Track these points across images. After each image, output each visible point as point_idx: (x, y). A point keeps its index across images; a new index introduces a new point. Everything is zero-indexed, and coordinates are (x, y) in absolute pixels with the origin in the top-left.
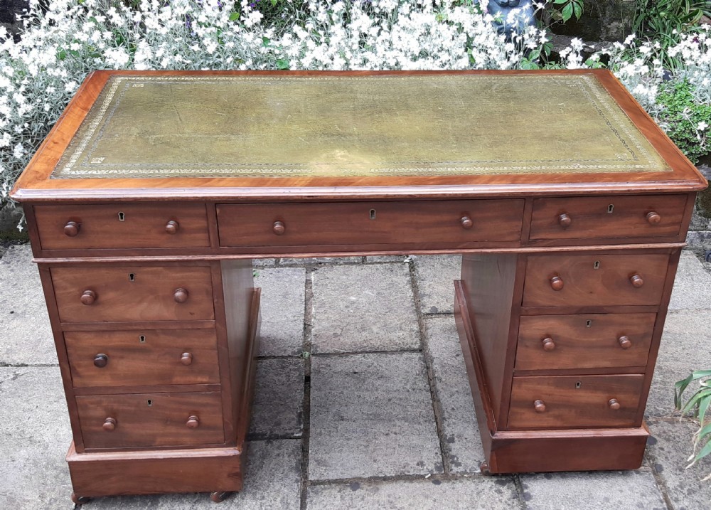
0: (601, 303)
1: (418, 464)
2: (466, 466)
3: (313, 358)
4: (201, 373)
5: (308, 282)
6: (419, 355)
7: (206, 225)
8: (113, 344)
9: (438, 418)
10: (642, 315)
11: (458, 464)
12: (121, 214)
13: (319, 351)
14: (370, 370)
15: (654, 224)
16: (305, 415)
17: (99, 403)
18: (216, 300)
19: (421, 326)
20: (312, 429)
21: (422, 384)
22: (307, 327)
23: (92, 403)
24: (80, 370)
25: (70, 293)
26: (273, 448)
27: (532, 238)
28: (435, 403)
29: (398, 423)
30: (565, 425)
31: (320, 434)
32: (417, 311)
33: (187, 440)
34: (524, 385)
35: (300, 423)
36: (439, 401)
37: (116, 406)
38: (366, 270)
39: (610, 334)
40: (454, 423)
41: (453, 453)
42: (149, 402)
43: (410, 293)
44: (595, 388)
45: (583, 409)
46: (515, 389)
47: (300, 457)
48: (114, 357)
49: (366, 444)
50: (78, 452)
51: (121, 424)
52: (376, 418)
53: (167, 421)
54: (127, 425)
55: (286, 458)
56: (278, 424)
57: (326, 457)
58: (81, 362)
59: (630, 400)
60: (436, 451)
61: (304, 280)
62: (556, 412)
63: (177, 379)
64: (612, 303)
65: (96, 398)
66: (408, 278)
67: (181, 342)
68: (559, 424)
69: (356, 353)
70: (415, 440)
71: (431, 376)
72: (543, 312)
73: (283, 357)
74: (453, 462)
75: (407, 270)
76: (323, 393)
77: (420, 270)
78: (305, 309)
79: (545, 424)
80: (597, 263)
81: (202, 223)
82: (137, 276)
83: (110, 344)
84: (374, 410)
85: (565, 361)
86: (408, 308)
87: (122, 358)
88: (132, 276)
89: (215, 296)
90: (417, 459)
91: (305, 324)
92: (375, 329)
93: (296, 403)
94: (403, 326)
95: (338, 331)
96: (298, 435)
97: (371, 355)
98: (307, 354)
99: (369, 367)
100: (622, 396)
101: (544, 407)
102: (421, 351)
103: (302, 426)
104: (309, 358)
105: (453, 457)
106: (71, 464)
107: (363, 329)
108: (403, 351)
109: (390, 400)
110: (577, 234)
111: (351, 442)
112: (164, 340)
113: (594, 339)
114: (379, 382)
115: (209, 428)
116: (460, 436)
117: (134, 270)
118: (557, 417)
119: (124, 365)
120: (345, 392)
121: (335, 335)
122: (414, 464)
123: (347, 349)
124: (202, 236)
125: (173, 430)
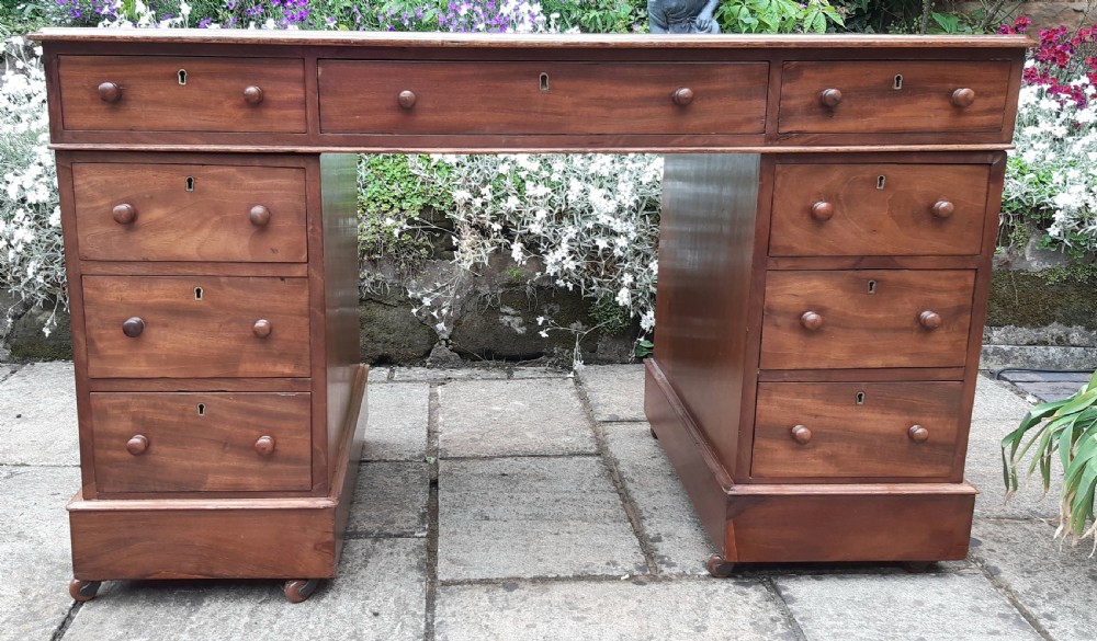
0: (889, 250)
1: (608, 564)
2: (684, 566)
3: (441, 463)
4: (283, 356)
5: (432, 396)
6: (597, 458)
7: (303, 96)
8: (155, 300)
9: (634, 517)
10: (952, 273)
11: (671, 565)
12: (182, 74)
13: (450, 455)
14: (525, 472)
15: (959, 107)
16: (432, 514)
17: (124, 407)
18: (310, 228)
19: (596, 432)
20: (442, 529)
21: (606, 485)
22: (431, 433)
23: (114, 407)
24: (100, 345)
25: (98, 208)
26: (384, 547)
27: (782, 130)
28: (626, 505)
29: (571, 523)
30: (843, 474)
31: (455, 533)
32: (590, 418)
33: (254, 482)
34: (775, 397)
35: (424, 523)
36: (633, 500)
37: (150, 414)
38: (513, 384)
39: (905, 306)
40: (658, 522)
41: (661, 553)
42: (201, 407)
43: (578, 404)
44: (887, 405)
45: (871, 444)
46: (761, 405)
47: (424, 556)
48: (153, 324)
49: (525, 543)
50: (86, 498)
51: (155, 448)
52: (538, 517)
53: (227, 444)
54: (164, 449)
55: (403, 557)
56: (391, 522)
57: (465, 556)
58: (103, 332)
59: (945, 428)
60: (635, 550)
61: (428, 393)
62: (826, 449)
63: (247, 368)
64: (906, 250)
65: (123, 398)
66: (573, 391)
67: (255, 300)
68: (831, 471)
69: (504, 457)
70: (601, 540)
71: (617, 479)
72: (800, 263)
73: (397, 461)
74: (662, 563)
75: (571, 383)
76: (457, 494)
77: (590, 385)
78: (429, 418)
79: (811, 472)
80: (882, 178)
81: (295, 92)
82: (199, 183)
83: (150, 301)
84: (536, 511)
85: (835, 352)
86: (576, 417)
87: (166, 326)
88: (190, 181)
89: (310, 220)
90: (607, 558)
91: (429, 432)
92: (530, 435)
93: (417, 504)
94: (571, 432)
95: (478, 437)
96: (420, 535)
97: (526, 458)
98: (432, 460)
99: (524, 469)
100: (929, 420)
101: (809, 433)
102: (598, 455)
103: (427, 526)
104: (436, 463)
105: (663, 557)
106: (74, 514)
107: (512, 434)
108: (574, 455)
109: (557, 501)
110: (850, 125)
111: (501, 542)
112: (231, 295)
113: (881, 316)
114: (541, 484)
115: (288, 460)
116: (669, 535)
117: (193, 171)
118: (831, 458)
119: (170, 340)
120: (490, 493)
121: (473, 440)
122: (603, 564)
123: (490, 452)
124: (296, 113)
125: (233, 461)
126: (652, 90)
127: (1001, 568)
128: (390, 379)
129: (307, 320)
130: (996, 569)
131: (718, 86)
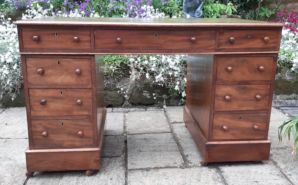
0: (248, 79)
1: (174, 163)
2: (195, 163)
3: (128, 135)
4: (85, 110)
5: (124, 116)
6: (171, 133)
7: (90, 39)
8: (49, 95)
9: (181, 150)
10: (264, 85)
11: (191, 163)
12: (56, 33)
13: (130, 133)
15: (266, 42)
16: (126, 150)
17: (41, 124)
18: (92, 75)
19: (170, 126)
20: (129, 155)
21: (173, 141)
22: (125, 127)
23: (38, 124)
24: (34, 107)
25: (33, 70)
26: (113, 160)
27: (219, 48)
28: (179, 146)
29: (164, 152)
30: (236, 139)
31: (132, 156)
32: (169, 122)
33: (77, 144)
34: (218, 118)
36: (181, 145)
37: (48, 126)
38: (147, 112)
39: (252, 94)
40: (188, 151)
41: (188, 160)
42: (62, 124)
43: (165, 118)
44: (247, 120)
45: (243, 131)
46: (215, 121)
47: (124, 162)
48: (49, 101)
49: (152, 158)
50: (30, 149)
51: (50, 135)
52: (155, 151)
53: (70, 134)
54: (52, 135)
55: (118, 163)
56: (114, 153)
57: (135, 162)
58: (35, 104)
59: (263, 126)
60: (181, 159)
61: (123, 115)
62: (232, 132)
63: (75, 113)
64: (253, 79)
65: (40, 122)
66: (164, 114)
67: (77, 94)
68: (233, 138)
69: (145, 133)
70: (172, 157)
71: (176, 139)
72: (225, 83)
73: (115, 135)
74: (189, 162)
75: (163, 112)
76: (132, 144)
77: (168, 112)
78: (124, 123)
79: (228, 138)
80: (245, 61)
81: (88, 38)
82: (61, 63)
83: (48, 95)
84: (154, 149)
85: (234, 107)
86: (165, 122)
87: (52, 102)
88: (59, 62)
89: (92, 73)
90: (173, 162)
92: (152, 127)
93: (121, 148)
94: (163, 126)
95: (138, 128)
96: (123, 156)
97: (151, 134)
98: (125, 135)
99: (151, 137)
100: (259, 124)
101: (227, 128)
102: (171, 132)
103: (124, 154)
104: (126, 136)
106: (27, 154)
107: (147, 127)
108: (164, 133)
109: (160, 146)
110: (237, 47)
111: (145, 158)
112: (70, 93)
113: (246, 97)
114: (155, 141)
115: (87, 137)
116: (190, 155)
117: (60, 60)
118: (233, 134)
119: (53, 105)
120: (141, 144)
121: (136, 129)
123: (141, 132)
124: (88, 44)
125: (71, 138)
126: (185, 38)
127: (278, 162)
128: (112, 111)
129: (91, 100)
130: (276, 162)
131: (203, 37)
